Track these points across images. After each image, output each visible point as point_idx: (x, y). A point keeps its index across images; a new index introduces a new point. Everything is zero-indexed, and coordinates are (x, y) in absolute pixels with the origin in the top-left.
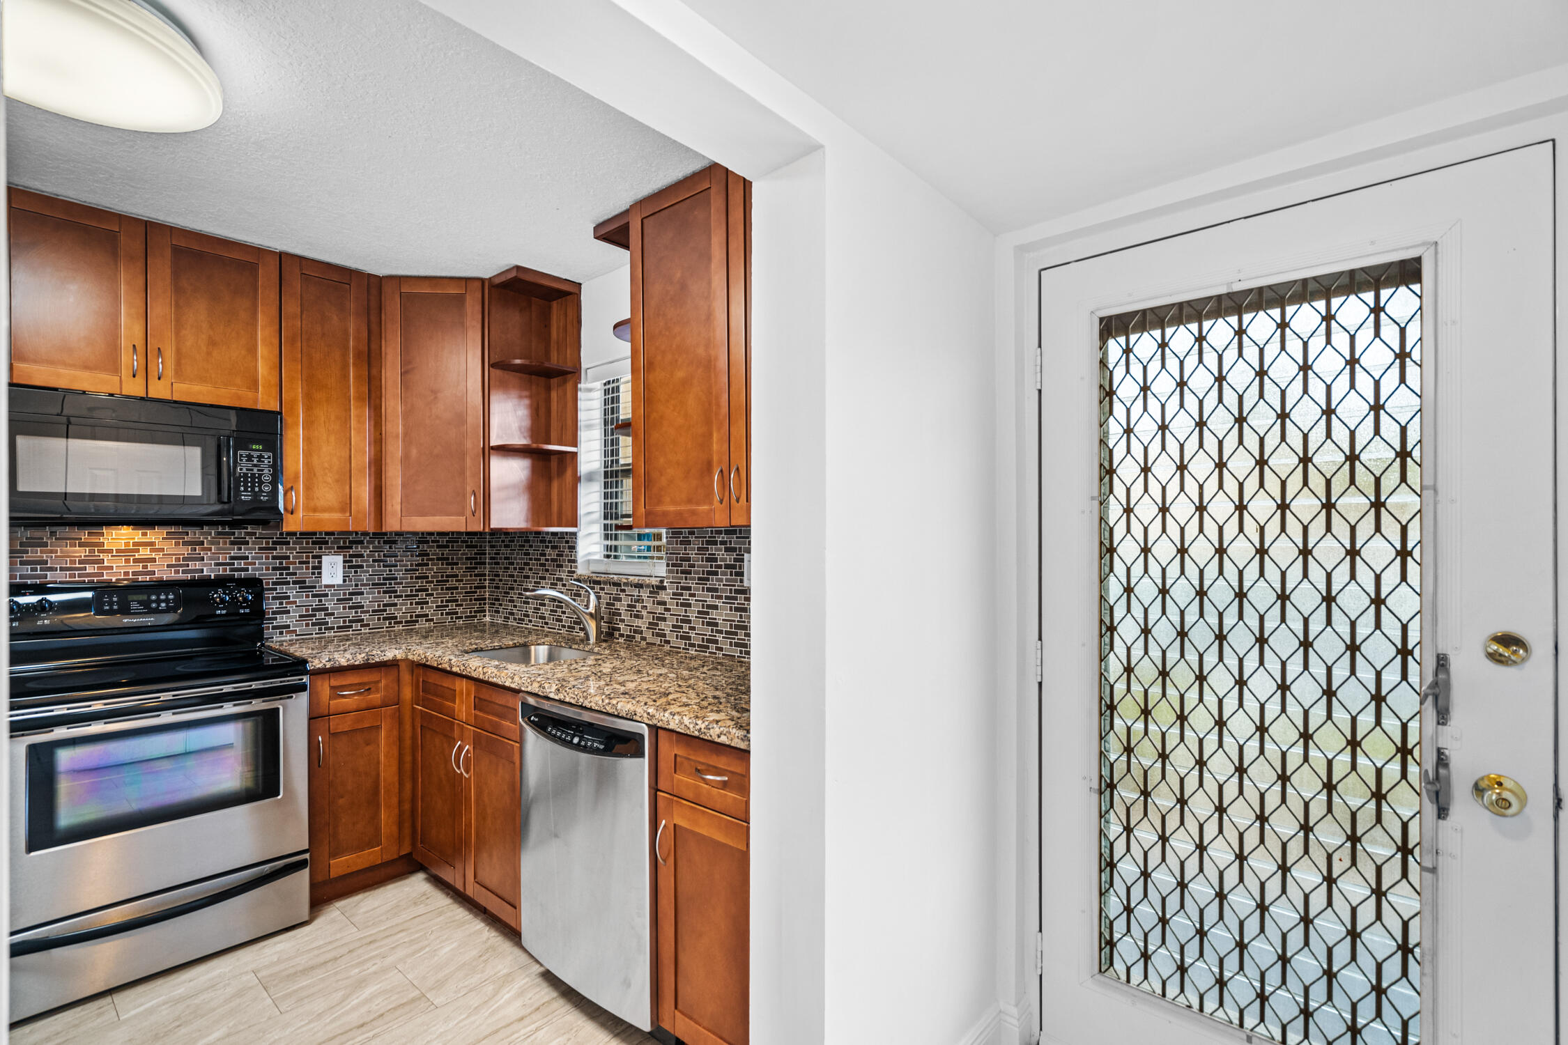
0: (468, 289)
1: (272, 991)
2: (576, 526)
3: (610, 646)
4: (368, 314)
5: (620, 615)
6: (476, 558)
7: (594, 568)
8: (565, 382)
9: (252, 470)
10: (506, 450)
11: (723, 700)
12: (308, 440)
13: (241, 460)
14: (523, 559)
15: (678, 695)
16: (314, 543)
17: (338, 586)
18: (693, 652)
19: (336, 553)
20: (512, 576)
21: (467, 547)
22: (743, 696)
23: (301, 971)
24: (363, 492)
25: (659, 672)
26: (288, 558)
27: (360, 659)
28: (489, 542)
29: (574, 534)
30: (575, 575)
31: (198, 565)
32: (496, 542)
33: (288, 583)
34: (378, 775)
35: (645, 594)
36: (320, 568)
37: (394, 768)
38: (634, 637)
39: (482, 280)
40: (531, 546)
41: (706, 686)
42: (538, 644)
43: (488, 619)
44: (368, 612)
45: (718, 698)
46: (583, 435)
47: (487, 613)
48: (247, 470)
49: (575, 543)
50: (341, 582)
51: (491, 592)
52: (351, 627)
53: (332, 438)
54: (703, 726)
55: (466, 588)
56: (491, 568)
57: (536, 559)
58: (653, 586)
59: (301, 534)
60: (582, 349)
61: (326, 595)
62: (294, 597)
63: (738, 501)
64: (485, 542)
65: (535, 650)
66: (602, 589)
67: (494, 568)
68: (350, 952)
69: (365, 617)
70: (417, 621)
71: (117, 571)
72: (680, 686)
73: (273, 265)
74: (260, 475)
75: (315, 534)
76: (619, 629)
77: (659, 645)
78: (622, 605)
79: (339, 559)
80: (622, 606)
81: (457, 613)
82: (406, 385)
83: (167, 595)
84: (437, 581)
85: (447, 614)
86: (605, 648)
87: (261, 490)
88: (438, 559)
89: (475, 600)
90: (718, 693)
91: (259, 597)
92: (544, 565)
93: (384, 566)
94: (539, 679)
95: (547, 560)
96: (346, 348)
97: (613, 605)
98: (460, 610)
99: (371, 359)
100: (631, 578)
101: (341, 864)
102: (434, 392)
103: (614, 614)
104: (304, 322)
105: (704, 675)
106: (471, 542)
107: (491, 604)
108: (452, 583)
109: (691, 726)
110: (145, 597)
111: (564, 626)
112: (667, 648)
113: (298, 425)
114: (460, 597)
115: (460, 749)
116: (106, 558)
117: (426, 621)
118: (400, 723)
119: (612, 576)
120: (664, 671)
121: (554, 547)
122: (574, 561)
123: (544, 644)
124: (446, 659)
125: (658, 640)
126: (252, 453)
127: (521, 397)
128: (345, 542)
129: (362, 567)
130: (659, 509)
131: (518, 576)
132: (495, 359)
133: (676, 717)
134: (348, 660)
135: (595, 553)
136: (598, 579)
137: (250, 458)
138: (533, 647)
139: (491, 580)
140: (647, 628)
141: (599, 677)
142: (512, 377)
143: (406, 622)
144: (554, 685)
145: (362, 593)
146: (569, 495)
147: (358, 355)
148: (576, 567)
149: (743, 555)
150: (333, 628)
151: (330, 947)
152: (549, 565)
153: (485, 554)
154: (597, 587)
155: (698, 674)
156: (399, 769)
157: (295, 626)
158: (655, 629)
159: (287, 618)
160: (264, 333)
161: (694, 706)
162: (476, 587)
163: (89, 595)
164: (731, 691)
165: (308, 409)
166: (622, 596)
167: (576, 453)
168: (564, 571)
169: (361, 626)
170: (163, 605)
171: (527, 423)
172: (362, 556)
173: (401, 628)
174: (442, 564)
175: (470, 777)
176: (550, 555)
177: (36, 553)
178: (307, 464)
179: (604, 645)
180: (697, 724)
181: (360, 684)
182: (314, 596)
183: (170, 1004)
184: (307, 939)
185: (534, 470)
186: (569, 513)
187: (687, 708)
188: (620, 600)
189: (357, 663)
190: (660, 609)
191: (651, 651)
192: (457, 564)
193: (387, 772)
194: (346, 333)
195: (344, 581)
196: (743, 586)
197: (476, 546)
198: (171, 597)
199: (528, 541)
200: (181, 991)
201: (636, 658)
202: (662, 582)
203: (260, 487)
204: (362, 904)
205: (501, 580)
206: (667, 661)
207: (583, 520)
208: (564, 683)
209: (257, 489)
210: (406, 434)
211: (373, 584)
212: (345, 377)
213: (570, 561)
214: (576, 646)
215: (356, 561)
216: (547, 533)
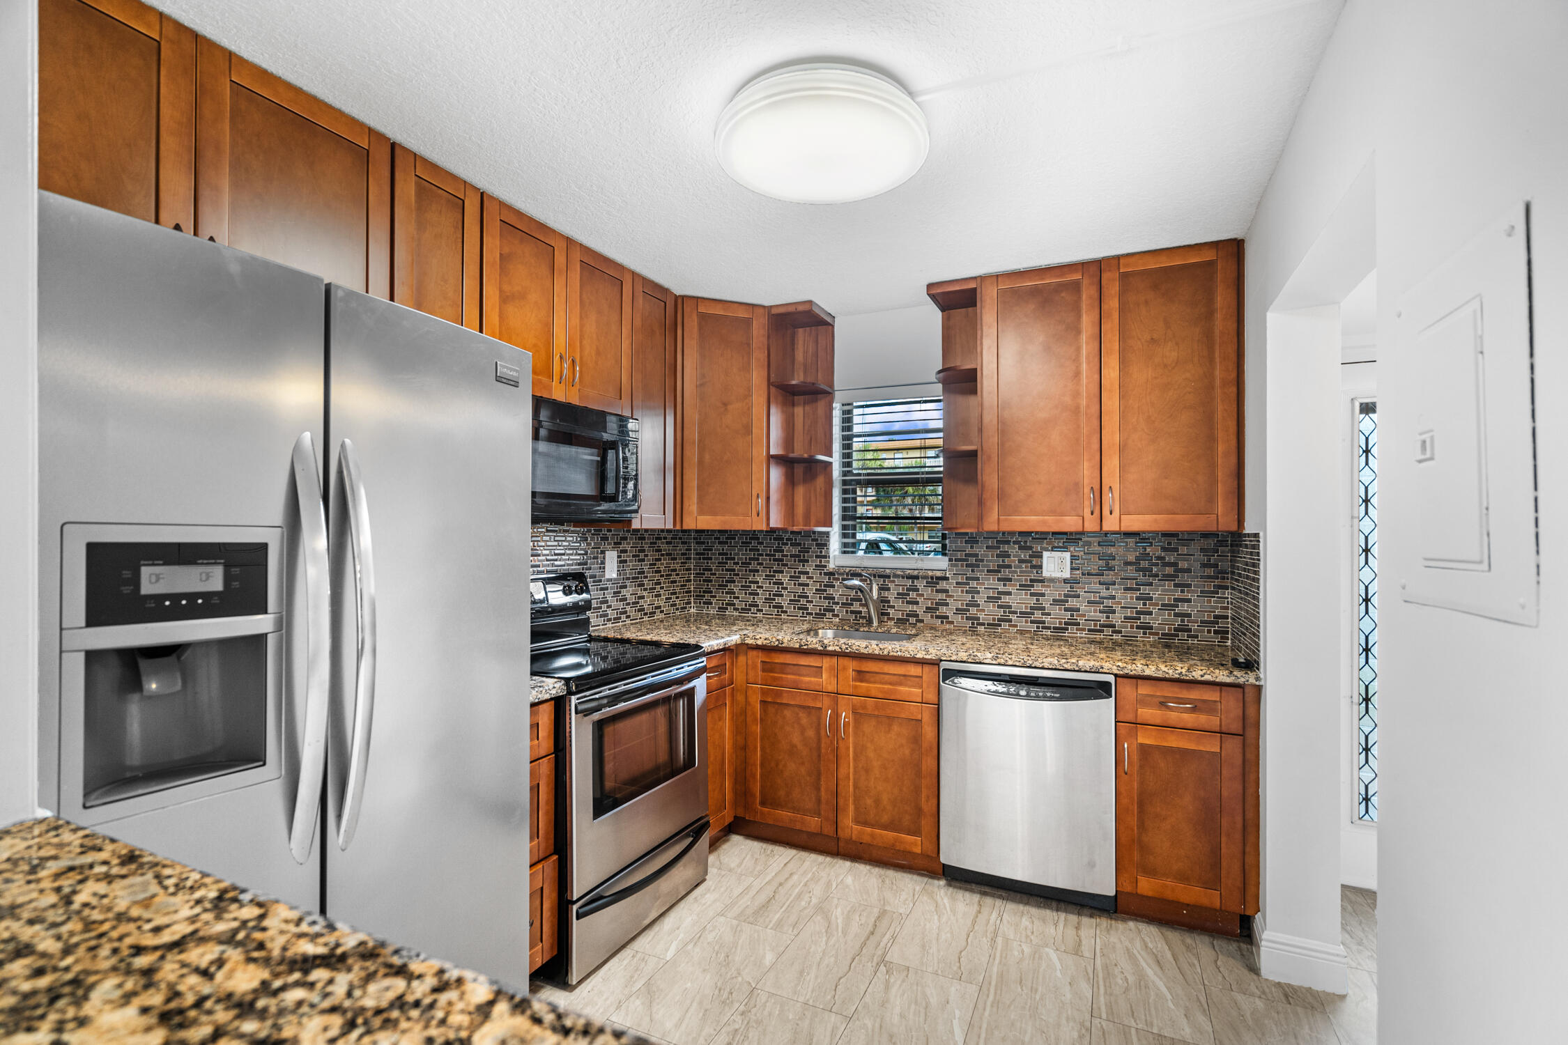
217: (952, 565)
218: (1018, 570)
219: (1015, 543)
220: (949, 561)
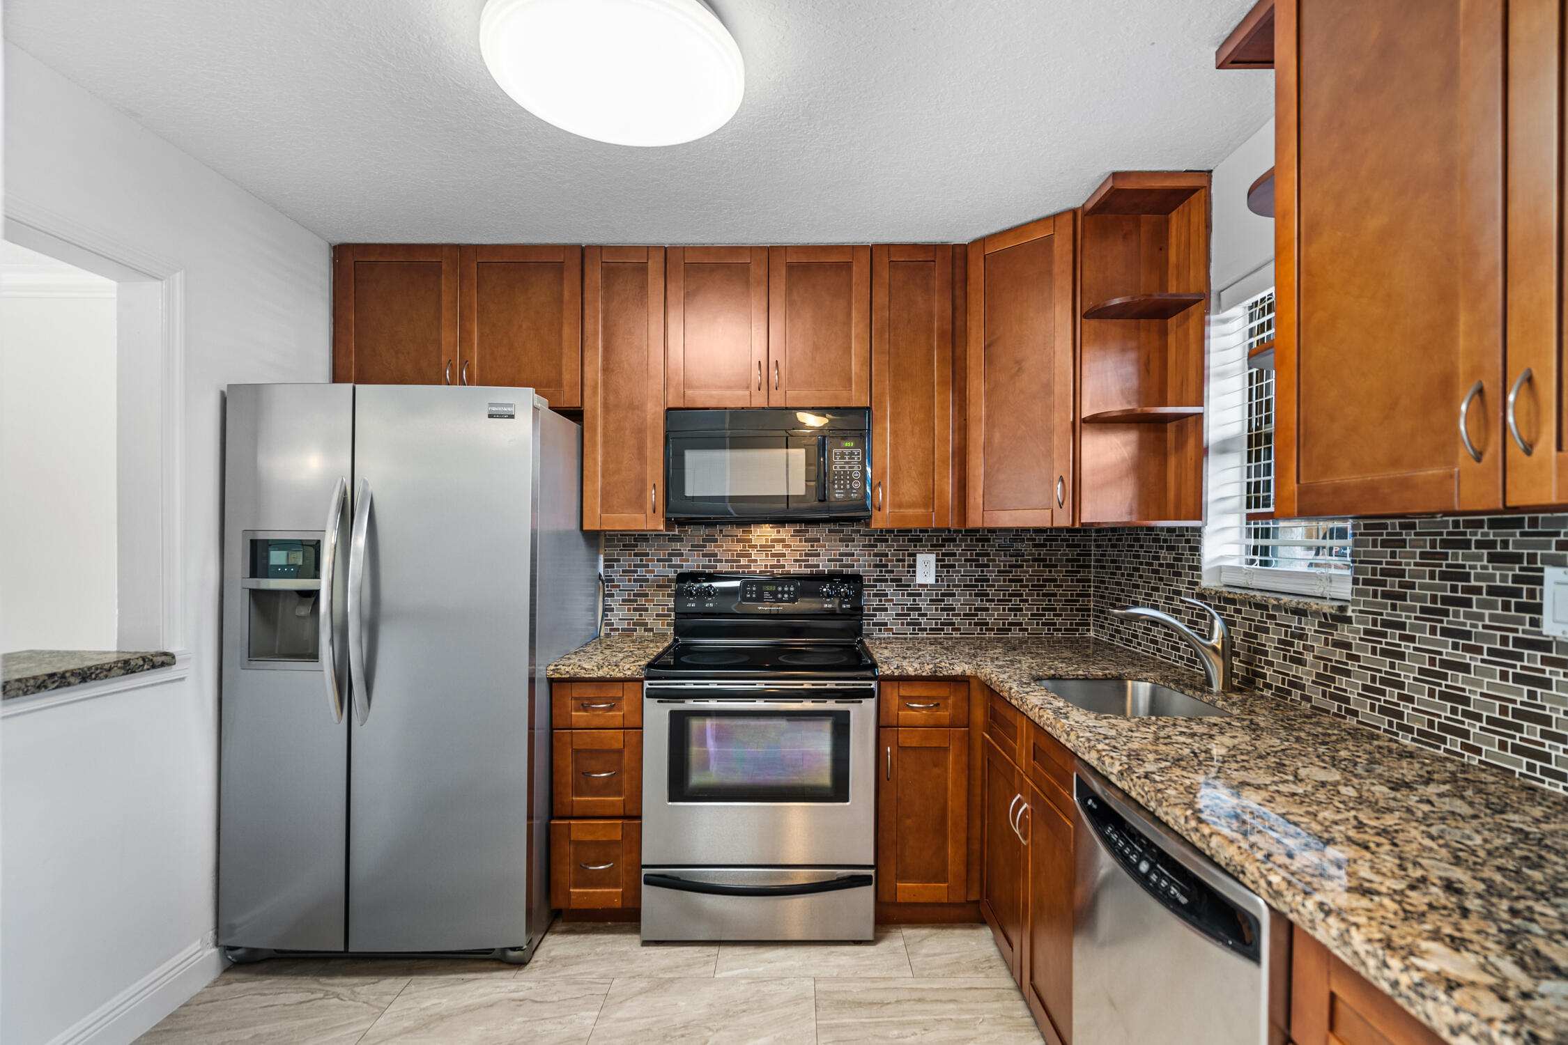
0: (1057, 228)
1: (821, 1011)
2: (1201, 519)
3: (1244, 702)
4: (953, 288)
5: (1265, 653)
6: (1079, 560)
7: (1228, 578)
8: (1187, 318)
9: (844, 467)
10: (1102, 422)
11: (1473, 904)
12: (894, 433)
13: (836, 459)
14: (1131, 563)
15: (1352, 852)
16: (909, 540)
17: (931, 586)
18: (1407, 742)
19: (930, 552)
20: (1119, 584)
21: (1068, 546)
22: (1538, 907)
23: (850, 1002)
24: (948, 486)
25: (1322, 776)
26: (887, 555)
27: (927, 670)
28: (1095, 540)
29: (1198, 530)
30: (1197, 588)
31: (813, 561)
32: (1103, 540)
33: (886, 581)
34: (946, 803)
35: (1310, 627)
36: (914, 566)
37: (963, 799)
38: (1289, 693)
39: (1074, 212)
40: (1141, 547)
41: (1428, 842)
42: (1139, 680)
43: (1092, 634)
44: (959, 615)
45: (1459, 892)
46: (1214, 388)
47: (1092, 627)
48: (841, 468)
49: (1199, 542)
50: (934, 582)
51: (1096, 602)
52: (943, 630)
53: (917, 430)
54: (1405, 980)
55: (1066, 595)
56: (1096, 572)
57: (1147, 564)
58: (1325, 615)
59: (898, 531)
60: (1212, 264)
61: (920, 595)
62: (892, 595)
63: (1528, 450)
64: (1090, 541)
65: (1133, 687)
66: (1238, 611)
67: (1099, 573)
68: (897, 1002)
69: (956, 620)
70: (1010, 630)
71: (760, 563)
72: (1360, 826)
73: (865, 258)
74: (851, 472)
75: (910, 531)
76: (1264, 676)
77: (1334, 714)
78: (1268, 639)
79: (932, 558)
80: (1270, 641)
81: (1055, 624)
82: (989, 360)
83: (789, 587)
84: (1032, 586)
85: (1044, 624)
86: (1234, 704)
87: (851, 487)
88: (1034, 560)
89: (1077, 610)
90: (1458, 874)
91: (859, 595)
92: (1156, 572)
93: (977, 566)
94: (1100, 747)
95: (1161, 565)
96: (930, 331)
97: (1255, 637)
98: (1058, 621)
99: (956, 338)
100: (1285, 599)
101: (908, 890)
102: (1018, 362)
103: (1256, 651)
104: (891, 312)
105: (1426, 808)
106: (1073, 540)
107: (1096, 616)
108: (1050, 588)
109: (1372, 963)
110: (774, 588)
111: (1181, 658)
112: (1351, 722)
113: (886, 419)
114: (1059, 606)
115: (1019, 803)
116: (753, 552)
117: (1020, 630)
118: (970, 748)
119: (1252, 593)
120: (1335, 776)
121: (1170, 548)
122: (1198, 568)
123: (1146, 680)
124: (1007, 686)
125: (1334, 706)
126: (845, 450)
127: (1123, 350)
128: (937, 540)
129: (954, 566)
130: (1326, 481)
131: (1126, 585)
132: (1089, 305)
133: (1332, 920)
134: (916, 670)
135: (1232, 557)
136: (1231, 596)
137: (842, 456)
138: (1129, 683)
139: (1096, 587)
140: (1313, 682)
141: (1200, 763)
142: (1113, 327)
143: (998, 630)
144: (1117, 763)
145: (954, 595)
146: (1191, 475)
147: (942, 335)
148: (1200, 577)
149: (1542, 570)
150: (925, 630)
151: (882, 985)
152: (1164, 573)
153: (1090, 555)
154: (1230, 607)
155: (1413, 800)
156: (968, 801)
157: (892, 624)
158: (1329, 687)
159: (886, 615)
160: (857, 328)
161: (1386, 901)
162: (1078, 595)
163: (737, 584)
164: (1498, 878)
165: (895, 402)
166: (1270, 625)
167: (1202, 414)
168: (1183, 582)
169: (953, 630)
170: (786, 596)
171: (1133, 383)
172: (954, 555)
173: (992, 635)
174: (1039, 566)
175: (1028, 845)
176: (1165, 558)
177: (711, 547)
178: (894, 458)
179: (1235, 697)
180: (1385, 965)
181: (928, 697)
182: (909, 595)
183: (750, 981)
184: (868, 962)
185: (1142, 445)
186: (1191, 500)
187: (1365, 903)
188: (1266, 631)
189: (924, 674)
190: (1338, 655)
191: (1318, 724)
192: (1056, 566)
193: (955, 803)
194: (931, 315)
195: (937, 581)
196: (1540, 634)
197: (1079, 546)
198: (792, 589)
199: (1137, 540)
200: (760, 970)
201: (1283, 733)
202: (1342, 609)
203: (850, 484)
204: (926, 943)
205: (1106, 588)
206: (1343, 754)
207: (1212, 510)
208: (1134, 763)
209: (848, 486)
210: (988, 417)
211: (965, 586)
212: (930, 361)
213: (1191, 568)
214: (1190, 693)
215: (949, 560)
216: (1162, 529)
217: (1358, 592)
218: (1487, 612)
219: (1480, 544)
220: (1354, 584)
